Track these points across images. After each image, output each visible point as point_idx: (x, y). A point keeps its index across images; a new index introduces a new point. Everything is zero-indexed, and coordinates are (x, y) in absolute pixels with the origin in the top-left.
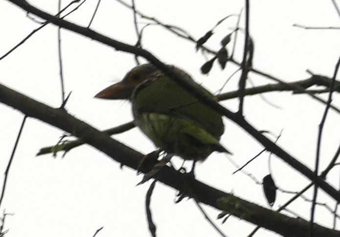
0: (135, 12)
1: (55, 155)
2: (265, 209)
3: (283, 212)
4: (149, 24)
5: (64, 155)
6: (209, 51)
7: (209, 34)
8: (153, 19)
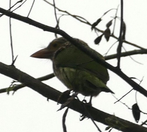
0: (55, 8)
1: (8, 93)
2: (134, 124)
3: (144, 126)
4: (63, 15)
5: (13, 93)
6: (99, 31)
7: (99, 20)
8: (65, 12)
